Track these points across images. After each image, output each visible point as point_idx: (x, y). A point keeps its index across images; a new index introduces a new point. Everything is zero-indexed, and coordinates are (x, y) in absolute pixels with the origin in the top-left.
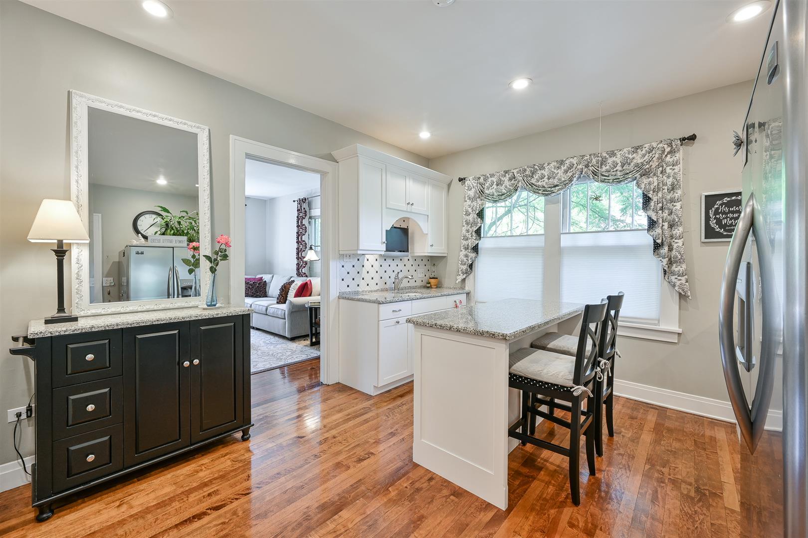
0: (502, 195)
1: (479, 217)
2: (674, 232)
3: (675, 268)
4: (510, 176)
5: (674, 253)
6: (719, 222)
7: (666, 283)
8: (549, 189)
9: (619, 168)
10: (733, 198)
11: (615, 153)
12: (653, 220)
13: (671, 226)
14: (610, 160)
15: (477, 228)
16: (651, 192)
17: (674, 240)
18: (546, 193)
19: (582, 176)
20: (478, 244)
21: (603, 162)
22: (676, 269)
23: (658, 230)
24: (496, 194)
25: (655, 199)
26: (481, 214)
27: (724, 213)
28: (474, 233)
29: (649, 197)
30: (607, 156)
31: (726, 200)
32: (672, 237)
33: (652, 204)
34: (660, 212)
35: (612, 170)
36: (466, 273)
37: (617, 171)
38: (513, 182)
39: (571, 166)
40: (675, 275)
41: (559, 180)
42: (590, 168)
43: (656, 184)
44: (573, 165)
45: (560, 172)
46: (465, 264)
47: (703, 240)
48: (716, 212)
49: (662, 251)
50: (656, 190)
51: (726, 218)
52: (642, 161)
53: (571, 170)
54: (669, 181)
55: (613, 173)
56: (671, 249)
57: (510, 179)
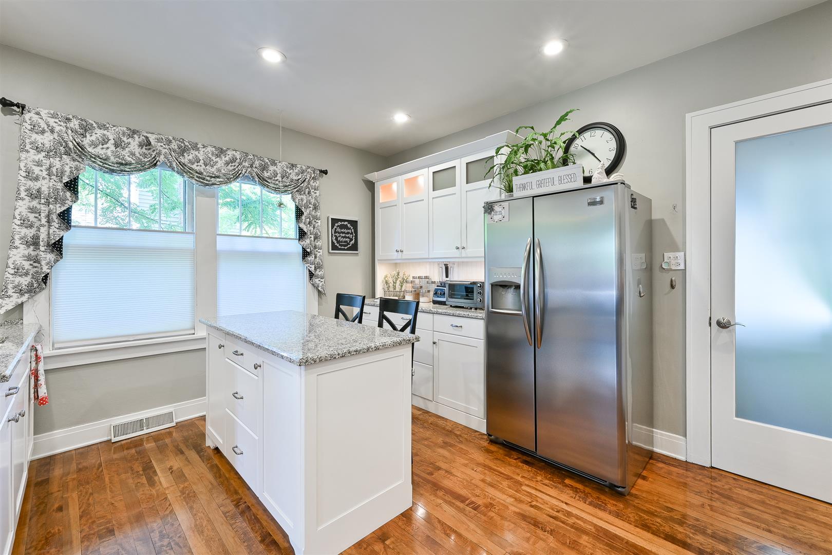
0: (126, 164)
1: (70, 190)
2: (317, 244)
3: (318, 273)
4: (141, 139)
5: (317, 260)
6: (336, 239)
7: (310, 284)
8: (208, 178)
9: (279, 177)
10: (343, 223)
11: (276, 163)
12: (304, 231)
13: (315, 238)
14: (272, 168)
15: (63, 208)
16: (303, 208)
17: (317, 250)
18: (205, 182)
19: (246, 174)
20: (63, 237)
21: (264, 168)
22: (320, 273)
23: (308, 241)
24: (112, 159)
25: (305, 214)
26: (72, 186)
27: (339, 233)
28: (54, 217)
29: (302, 211)
30: (269, 163)
31: (340, 223)
32: (315, 247)
33: (303, 217)
34: (309, 225)
35: (273, 179)
36: (29, 291)
37: (277, 180)
38: (144, 150)
39: (233, 160)
40: (319, 278)
41: (219, 170)
42: (254, 169)
43: (305, 201)
44: (237, 159)
45: (220, 162)
46: (26, 274)
47: (331, 251)
48: (335, 232)
49: (309, 259)
50: (307, 207)
51: (340, 236)
52: (296, 178)
53: (233, 164)
54: (313, 201)
55: (273, 182)
56: (316, 257)
57: (141, 145)
